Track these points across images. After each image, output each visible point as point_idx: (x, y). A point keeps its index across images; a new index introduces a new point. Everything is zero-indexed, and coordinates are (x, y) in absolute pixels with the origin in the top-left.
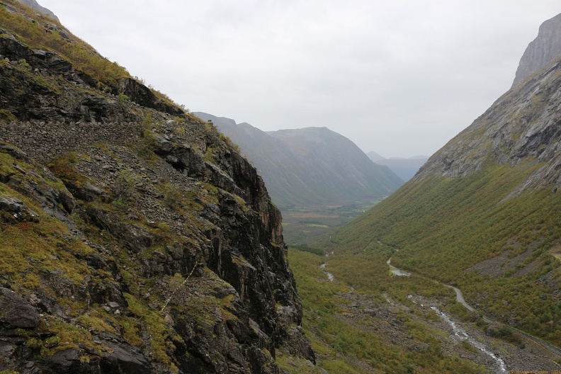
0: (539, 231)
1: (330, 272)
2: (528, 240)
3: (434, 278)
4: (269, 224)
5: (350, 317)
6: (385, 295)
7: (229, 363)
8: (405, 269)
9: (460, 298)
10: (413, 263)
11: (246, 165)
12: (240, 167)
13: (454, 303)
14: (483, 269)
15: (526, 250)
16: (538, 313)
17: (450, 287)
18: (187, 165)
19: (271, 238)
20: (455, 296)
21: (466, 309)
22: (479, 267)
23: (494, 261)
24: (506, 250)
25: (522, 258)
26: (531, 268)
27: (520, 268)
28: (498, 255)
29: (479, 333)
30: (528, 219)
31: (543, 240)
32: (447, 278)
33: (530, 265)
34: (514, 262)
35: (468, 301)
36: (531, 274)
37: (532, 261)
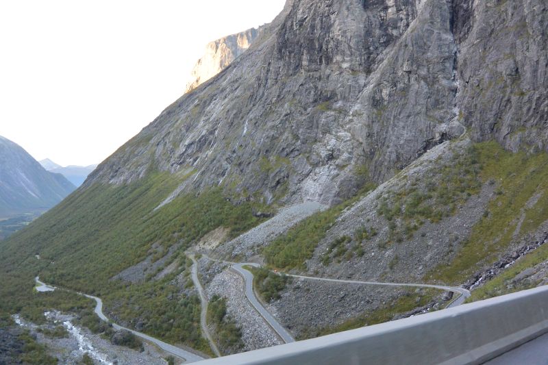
2: (170, 243)
3: (79, 290)
6: (17, 316)
8: (53, 283)
10: (62, 275)
13: (90, 314)
14: (127, 276)
15: (167, 252)
17: (92, 297)
20: (94, 307)
21: (100, 319)
22: (124, 274)
23: (139, 266)
24: (151, 254)
25: (162, 261)
26: (169, 270)
27: (160, 270)
28: (143, 260)
29: (105, 344)
30: (172, 223)
31: (182, 241)
32: (91, 289)
33: (169, 267)
34: (155, 266)
35: (105, 311)
36: (166, 276)
37: (170, 263)
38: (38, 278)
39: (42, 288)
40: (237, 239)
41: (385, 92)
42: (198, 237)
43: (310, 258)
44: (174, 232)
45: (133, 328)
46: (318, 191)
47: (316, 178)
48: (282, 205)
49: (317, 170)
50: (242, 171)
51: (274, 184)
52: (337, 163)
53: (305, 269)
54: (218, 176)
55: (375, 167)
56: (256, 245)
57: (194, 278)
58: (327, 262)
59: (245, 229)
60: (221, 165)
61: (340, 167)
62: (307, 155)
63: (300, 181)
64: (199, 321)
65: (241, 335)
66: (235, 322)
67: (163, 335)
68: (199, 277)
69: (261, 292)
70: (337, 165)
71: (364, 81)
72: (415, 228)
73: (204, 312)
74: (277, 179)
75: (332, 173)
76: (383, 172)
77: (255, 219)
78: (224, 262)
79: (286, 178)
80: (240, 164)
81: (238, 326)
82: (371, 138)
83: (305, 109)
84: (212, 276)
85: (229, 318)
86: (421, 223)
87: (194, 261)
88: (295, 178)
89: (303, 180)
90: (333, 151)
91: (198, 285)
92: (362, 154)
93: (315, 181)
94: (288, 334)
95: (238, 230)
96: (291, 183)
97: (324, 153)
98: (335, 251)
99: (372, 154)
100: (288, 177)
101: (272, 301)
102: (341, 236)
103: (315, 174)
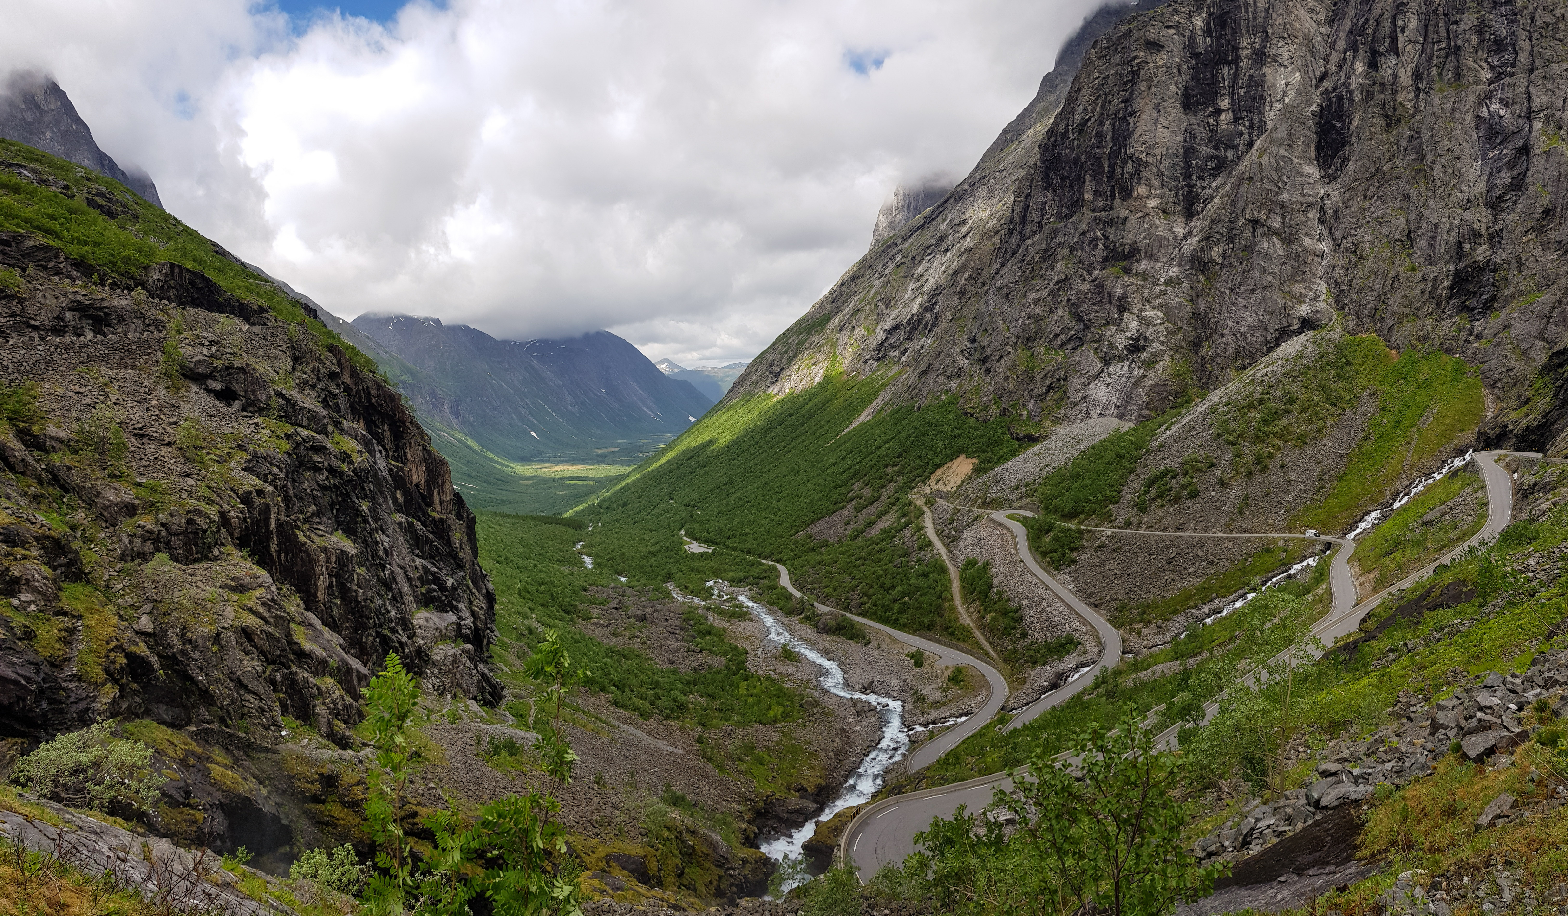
0: (896, 468)
1: (588, 555)
2: (882, 483)
3: (748, 552)
4: (427, 482)
5: (602, 626)
6: (670, 586)
7: (242, 692)
8: (708, 542)
9: (785, 580)
10: (719, 531)
11: (378, 389)
12: (369, 393)
13: (774, 588)
14: (820, 532)
15: (879, 497)
16: (890, 588)
17: (771, 563)
18: (242, 393)
19: (431, 504)
20: (778, 577)
21: (791, 595)
22: (814, 529)
23: (835, 517)
24: (852, 500)
25: (873, 510)
26: (884, 523)
27: (870, 524)
28: (842, 508)
29: (807, 631)
30: (882, 451)
31: (901, 480)
32: (768, 550)
33: (884, 518)
34: (863, 517)
35: (795, 583)
36: (884, 531)
37: (886, 512)
38: (683, 532)
39: (696, 548)
40: (991, 474)
41: (1216, 252)
42: (926, 474)
43: (1116, 503)
44: (886, 466)
45: (847, 608)
46: (1115, 401)
47: (1109, 381)
48: (1058, 421)
49: (1112, 369)
50: (988, 370)
51: (1043, 390)
52: (1142, 358)
53: (1109, 518)
54: (950, 378)
55: (1202, 365)
56: (1023, 483)
57: (930, 532)
58: (1142, 508)
59: (1002, 459)
60: (954, 361)
61: (1150, 364)
62: (1096, 345)
63: (1085, 385)
64: (952, 600)
65: (1021, 619)
66: (1008, 600)
67: (897, 620)
68: (939, 533)
69: (1044, 554)
70: (1143, 362)
71: (1182, 231)
72: (1270, 456)
73: (956, 586)
74: (1048, 383)
75: (1135, 373)
76: (1215, 373)
77: (1015, 444)
78: (975, 509)
79: (1062, 382)
80: (984, 361)
81: (1013, 605)
82: (1196, 320)
83: (1090, 273)
84: (960, 531)
85: (999, 593)
86: (1279, 449)
87: (925, 509)
88: (1076, 382)
89: (1089, 384)
90: (1137, 339)
91: (939, 546)
92: (1183, 344)
93: (1108, 385)
94: (1096, 615)
95: (990, 460)
96: (1071, 389)
97: (1121, 342)
98: (1154, 490)
99: (1196, 345)
100: (1065, 379)
101: (1063, 567)
102: (1161, 468)
103: (1109, 375)
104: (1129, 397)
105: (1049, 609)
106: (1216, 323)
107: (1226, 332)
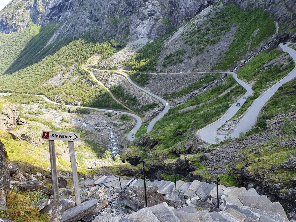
14: (52, 83)
17: (37, 95)
22: (49, 82)
24: (59, 71)
26: (75, 78)
28: (56, 75)
29: (67, 113)
34: (66, 76)
40: (109, 59)
42: (84, 60)
43: (156, 65)
46: (146, 33)
47: (143, 26)
48: (128, 41)
49: (144, 22)
50: (100, 24)
52: (154, 18)
53: (155, 70)
55: (174, 20)
56: (122, 62)
57: (95, 79)
58: (165, 66)
59: (112, 54)
61: (156, 20)
62: (137, 14)
63: (135, 28)
64: (112, 98)
66: (131, 96)
68: (98, 79)
70: (154, 19)
72: (203, 48)
74: (122, 27)
75: (152, 23)
76: (179, 22)
77: (114, 49)
78: (108, 71)
80: (97, 20)
81: (134, 96)
82: (171, 4)
85: (127, 94)
86: (206, 46)
87: (89, 72)
88: (132, 27)
89: (136, 27)
90: (151, 11)
91: (100, 83)
92: (167, 12)
93: (143, 27)
95: (107, 55)
96: (130, 29)
97: (146, 13)
98: (168, 61)
99: (171, 13)
100: (128, 26)
101: (145, 85)
102: (169, 54)
103: (143, 24)
104: (151, 31)
105: (145, 97)
106: (178, 4)
107: (182, 7)
